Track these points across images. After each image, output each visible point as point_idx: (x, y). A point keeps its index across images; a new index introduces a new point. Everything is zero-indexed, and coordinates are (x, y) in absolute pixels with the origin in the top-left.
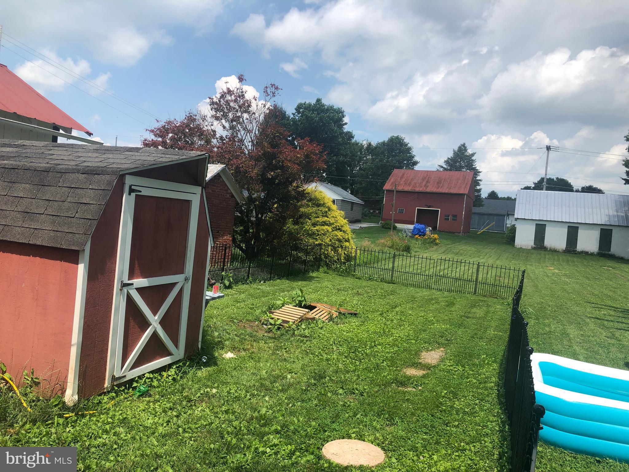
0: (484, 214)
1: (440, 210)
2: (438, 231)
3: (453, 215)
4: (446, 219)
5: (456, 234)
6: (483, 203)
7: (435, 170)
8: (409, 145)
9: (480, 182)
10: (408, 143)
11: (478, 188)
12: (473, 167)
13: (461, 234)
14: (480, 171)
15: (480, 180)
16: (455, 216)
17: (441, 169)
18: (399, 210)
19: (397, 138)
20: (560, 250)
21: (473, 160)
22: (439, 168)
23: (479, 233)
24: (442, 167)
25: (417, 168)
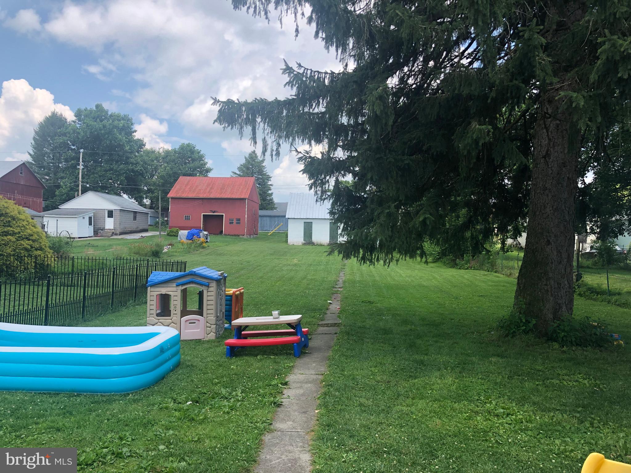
0: (275, 217)
1: (224, 214)
2: (224, 235)
3: (236, 219)
4: (230, 223)
5: (241, 236)
6: (275, 206)
7: (229, 176)
8: (201, 153)
9: (271, 187)
10: (201, 151)
11: (270, 192)
12: (265, 172)
13: (245, 237)
14: (271, 176)
15: (271, 185)
16: (239, 220)
17: (235, 176)
18: (185, 217)
19: (188, 145)
20: (325, 244)
21: (263, 166)
22: (232, 174)
23: (269, 234)
24: (235, 173)
25: (210, 175)
